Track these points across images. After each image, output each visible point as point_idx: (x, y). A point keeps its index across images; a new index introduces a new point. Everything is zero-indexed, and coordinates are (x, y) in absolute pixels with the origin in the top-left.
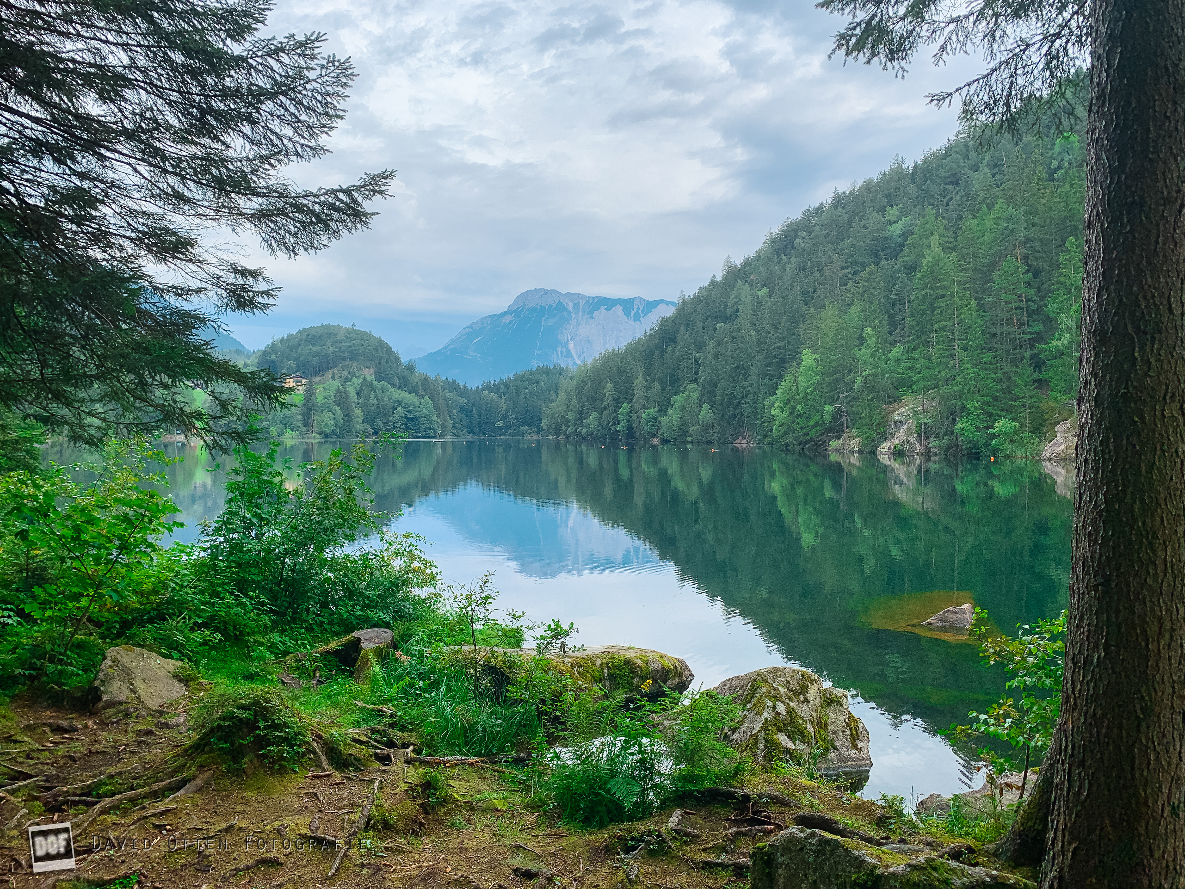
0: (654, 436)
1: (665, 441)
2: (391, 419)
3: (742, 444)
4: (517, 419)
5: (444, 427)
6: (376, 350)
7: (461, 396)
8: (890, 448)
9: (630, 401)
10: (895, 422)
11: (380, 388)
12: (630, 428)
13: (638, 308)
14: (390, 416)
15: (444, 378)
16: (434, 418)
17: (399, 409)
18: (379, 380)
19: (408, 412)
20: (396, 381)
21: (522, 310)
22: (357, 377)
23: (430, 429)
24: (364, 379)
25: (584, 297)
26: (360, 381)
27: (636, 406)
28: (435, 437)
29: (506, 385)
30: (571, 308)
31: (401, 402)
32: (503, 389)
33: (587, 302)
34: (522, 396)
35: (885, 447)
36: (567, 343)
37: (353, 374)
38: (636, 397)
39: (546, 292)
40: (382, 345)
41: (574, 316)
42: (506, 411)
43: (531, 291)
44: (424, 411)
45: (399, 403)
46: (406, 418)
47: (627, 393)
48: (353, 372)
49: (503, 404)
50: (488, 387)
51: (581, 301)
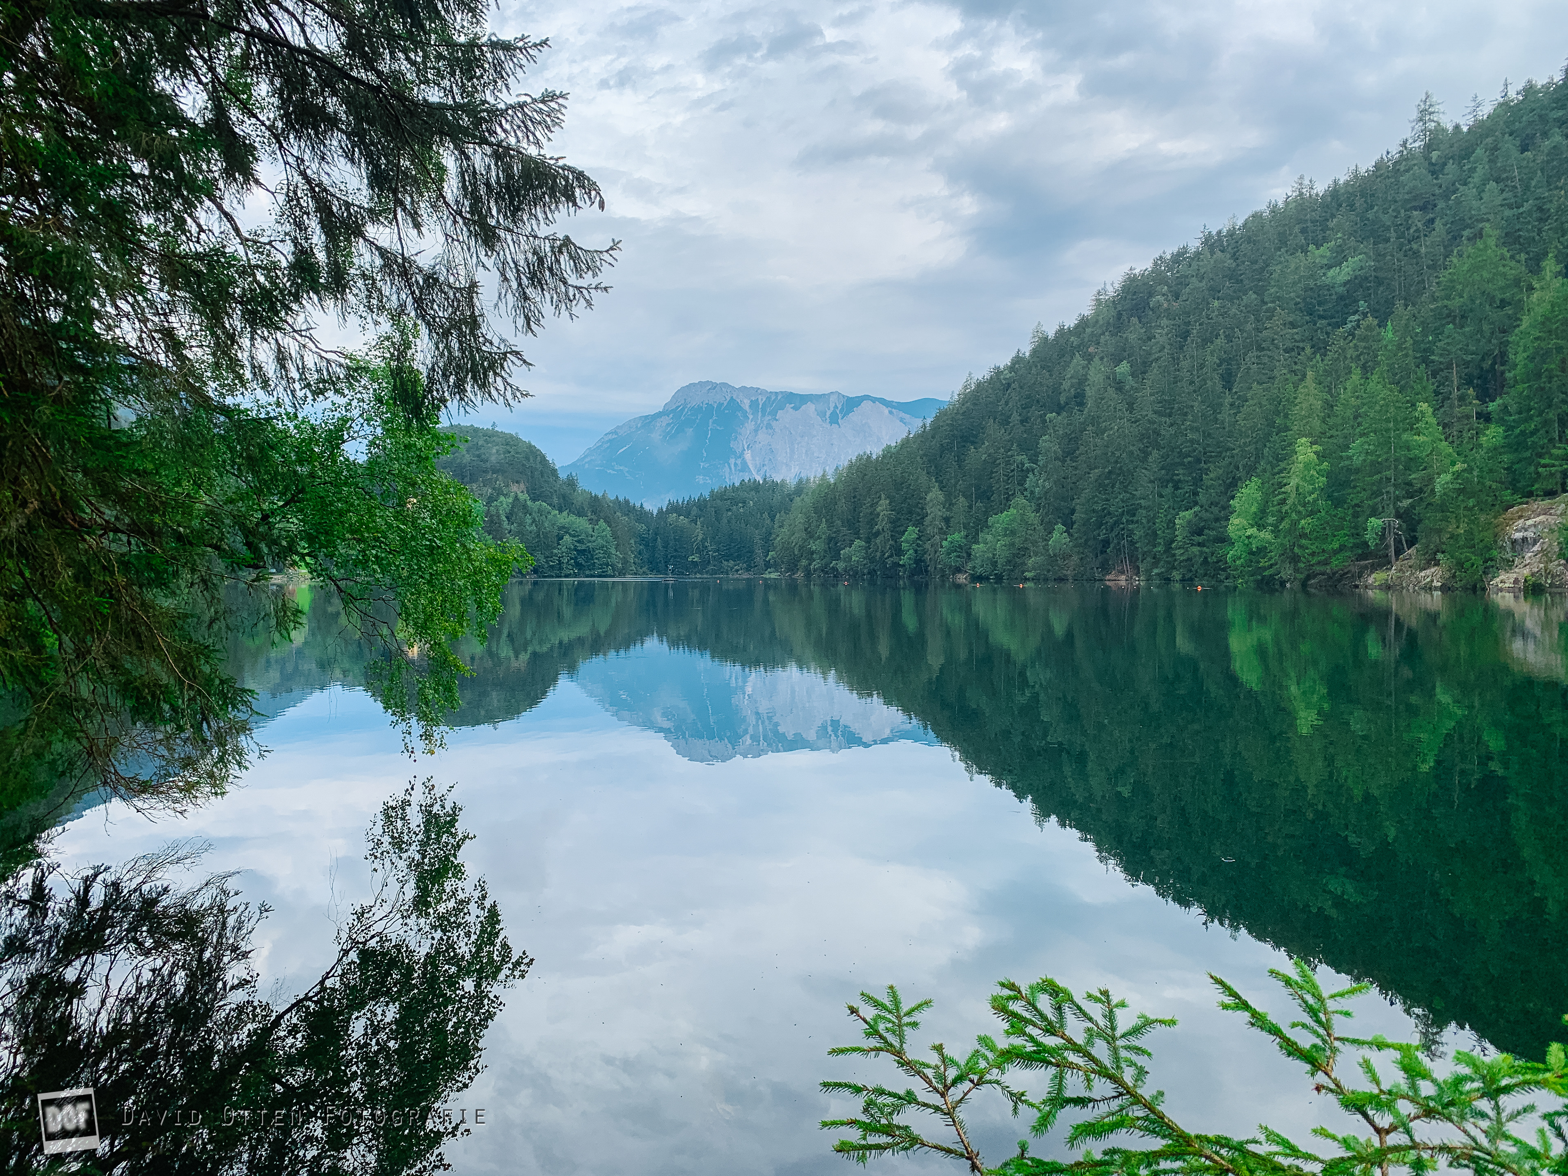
0: (958, 570)
1: (977, 578)
2: (555, 551)
3: (1119, 580)
4: (718, 551)
5: (625, 561)
6: (527, 459)
7: (638, 520)
8: (1516, 581)
9: (919, 523)
10: (1514, 542)
11: (536, 509)
12: (919, 561)
13: (836, 407)
14: (554, 548)
15: (613, 498)
16: (613, 551)
17: (567, 538)
18: (534, 500)
19: (579, 541)
20: (555, 500)
21: (683, 409)
22: (505, 495)
23: (607, 565)
24: (516, 498)
25: (763, 392)
26: (511, 500)
27: (929, 530)
28: (613, 577)
29: (701, 505)
30: (747, 408)
31: (568, 529)
32: (695, 511)
33: (768, 398)
34: (725, 521)
35: (1505, 579)
36: (742, 453)
37: (500, 492)
38: (929, 518)
39: (714, 386)
40: (533, 453)
41: (751, 417)
42: (704, 540)
43: (694, 385)
44: (600, 540)
45: (565, 529)
46: (576, 550)
47: (910, 512)
48: (500, 489)
49: (698, 532)
50: (674, 508)
51: (760, 397)
